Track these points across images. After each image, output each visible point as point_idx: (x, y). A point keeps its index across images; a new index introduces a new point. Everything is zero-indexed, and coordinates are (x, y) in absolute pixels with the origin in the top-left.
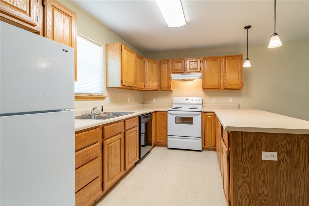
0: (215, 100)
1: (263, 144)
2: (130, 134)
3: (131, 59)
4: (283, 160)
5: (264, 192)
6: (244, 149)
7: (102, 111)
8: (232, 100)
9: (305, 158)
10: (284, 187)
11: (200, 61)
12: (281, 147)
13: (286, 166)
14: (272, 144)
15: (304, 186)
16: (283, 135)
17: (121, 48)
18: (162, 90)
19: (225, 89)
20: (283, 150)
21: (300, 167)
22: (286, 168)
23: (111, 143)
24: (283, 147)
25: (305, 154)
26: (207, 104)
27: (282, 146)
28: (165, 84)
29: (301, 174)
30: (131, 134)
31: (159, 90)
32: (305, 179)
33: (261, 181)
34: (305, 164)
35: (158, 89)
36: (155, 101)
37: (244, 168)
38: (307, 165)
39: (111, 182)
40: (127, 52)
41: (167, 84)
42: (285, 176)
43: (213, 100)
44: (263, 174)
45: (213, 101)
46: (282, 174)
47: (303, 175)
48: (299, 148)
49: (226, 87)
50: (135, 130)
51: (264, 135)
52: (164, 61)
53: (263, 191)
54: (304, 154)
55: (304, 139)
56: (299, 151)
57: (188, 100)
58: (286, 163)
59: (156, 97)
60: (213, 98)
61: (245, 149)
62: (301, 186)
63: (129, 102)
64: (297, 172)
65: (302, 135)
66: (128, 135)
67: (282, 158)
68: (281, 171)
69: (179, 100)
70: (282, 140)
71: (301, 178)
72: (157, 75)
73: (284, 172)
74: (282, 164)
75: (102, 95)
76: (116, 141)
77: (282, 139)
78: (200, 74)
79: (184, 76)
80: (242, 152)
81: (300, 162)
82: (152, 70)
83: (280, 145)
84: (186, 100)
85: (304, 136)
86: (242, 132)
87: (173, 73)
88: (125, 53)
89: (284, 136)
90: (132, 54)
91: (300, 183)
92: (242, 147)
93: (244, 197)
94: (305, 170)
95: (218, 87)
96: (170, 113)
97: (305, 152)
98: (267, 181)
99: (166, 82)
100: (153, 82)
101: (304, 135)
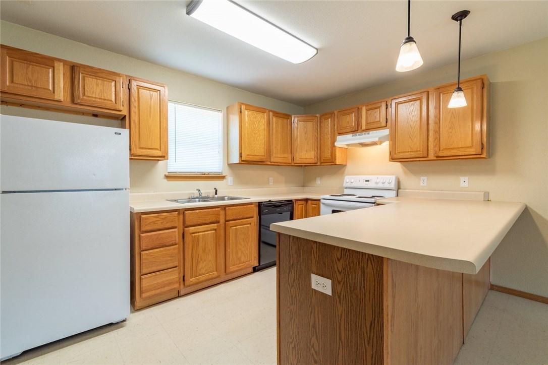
0: (426, 181)
1: (314, 262)
2: (236, 226)
3: (259, 121)
4: (339, 297)
5: (315, 346)
6: (291, 264)
7: (216, 194)
8: (467, 182)
9: (374, 305)
10: (341, 348)
11: (387, 105)
12: (337, 272)
13: (343, 310)
14: (325, 264)
15: (372, 360)
16: (340, 250)
17: (241, 109)
18: (323, 164)
19: (439, 158)
20: (340, 279)
21: (365, 319)
22: (343, 312)
23: (198, 232)
24: (340, 273)
25: (374, 295)
26: (407, 190)
27: (339, 271)
28: (327, 155)
29: (367, 333)
30: (238, 227)
31: (319, 164)
32: (373, 347)
33: (311, 325)
34: (374, 316)
35: (316, 163)
36: (319, 183)
37: (292, 296)
38: (376, 318)
39: (197, 279)
40: (250, 113)
41: (329, 154)
42: (342, 328)
43: (422, 181)
44: (313, 314)
45: (422, 184)
46: (338, 323)
47: (370, 336)
48: (364, 280)
49: (441, 154)
50: (249, 222)
51: (315, 244)
52: (326, 114)
53: (313, 344)
54: (371, 295)
55: (372, 264)
56: (364, 287)
57: (368, 181)
58: (344, 302)
59: (321, 175)
60: (422, 178)
61: (293, 264)
62: (366, 358)
63: (270, 184)
64: (361, 328)
65: (369, 254)
66: (231, 227)
67: (338, 293)
68: (337, 317)
69: (352, 181)
70: (338, 259)
71: (366, 340)
72: (315, 140)
73: (340, 320)
74: (338, 304)
75: (222, 174)
76: (207, 231)
77: (339, 257)
78: (386, 132)
79: (358, 137)
80: (290, 268)
81: (365, 309)
82: (305, 134)
83: (336, 270)
84: (366, 181)
85: (372, 258)
86: (290, 236)
87: (340, 134)
88: (246, 116)
89: (342, 251)
90: (261, 114)
91: (364, 351)
92: (289, 262)
93: (291, 343)
94: (374, 329)
95: (421, 155)
96: (324, 204)
97: (374, 290)
98: (317, 326)
99: (329, 149)
100: (306, 151)
101: (372, 255)
